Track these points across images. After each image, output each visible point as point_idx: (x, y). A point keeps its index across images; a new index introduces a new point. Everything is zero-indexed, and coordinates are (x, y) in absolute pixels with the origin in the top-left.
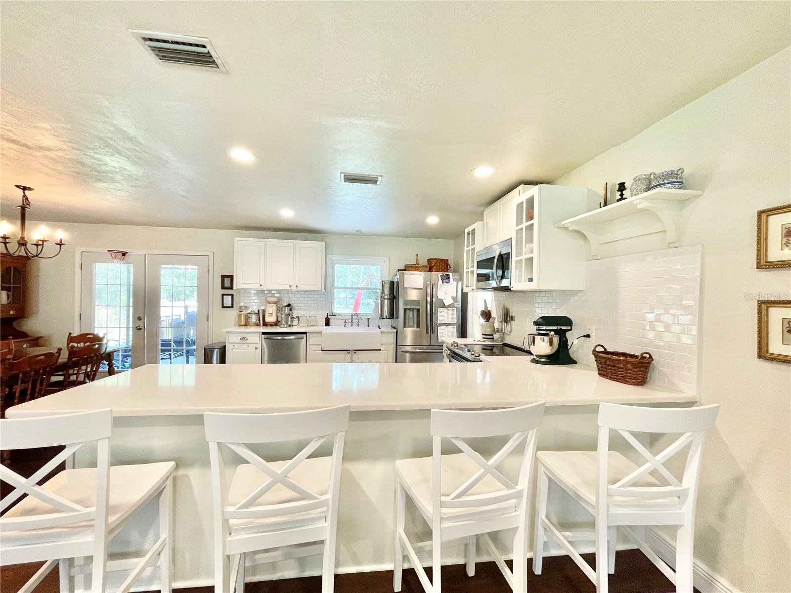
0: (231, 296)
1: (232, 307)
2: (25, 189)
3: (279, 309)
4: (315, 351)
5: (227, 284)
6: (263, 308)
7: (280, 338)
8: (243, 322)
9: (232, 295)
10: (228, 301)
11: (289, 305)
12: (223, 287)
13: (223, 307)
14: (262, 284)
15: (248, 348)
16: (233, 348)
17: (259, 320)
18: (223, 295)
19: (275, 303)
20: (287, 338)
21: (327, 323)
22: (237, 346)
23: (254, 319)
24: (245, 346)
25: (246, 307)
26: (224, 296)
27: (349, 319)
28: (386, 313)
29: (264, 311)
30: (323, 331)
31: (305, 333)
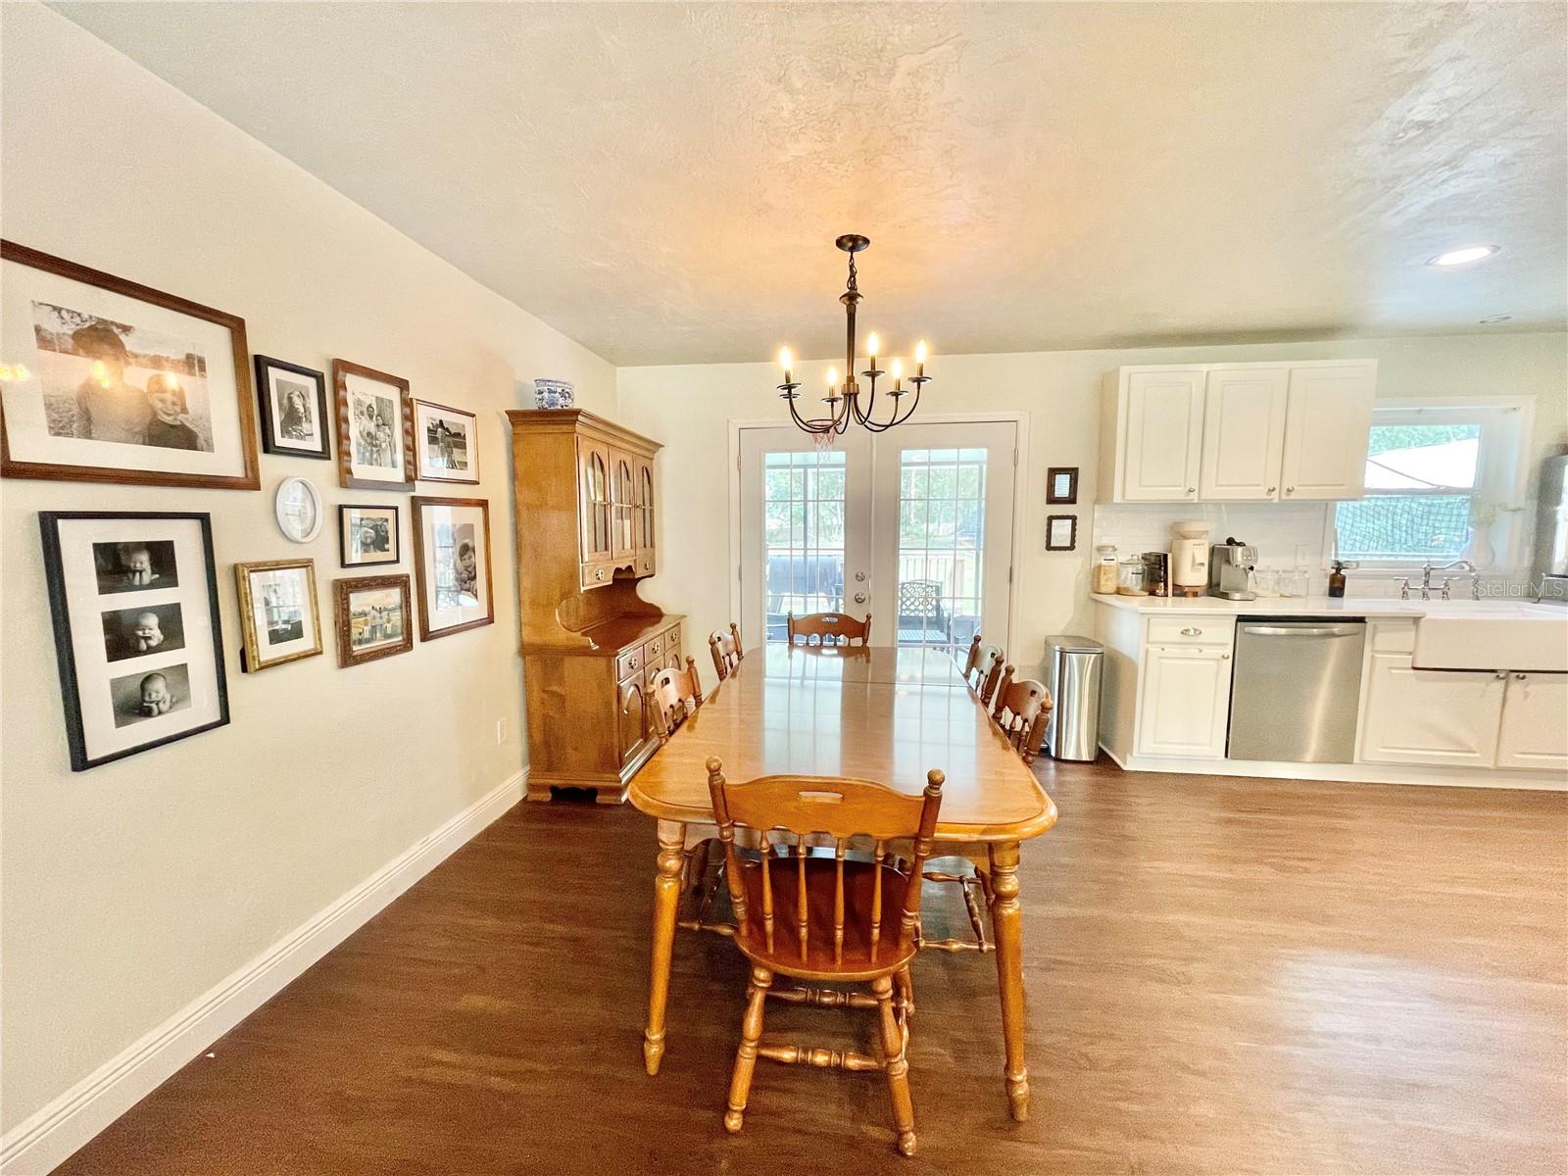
0: (1070, 521)
1: (1072, 547)
4: (1391, 668)
5: (1061, 491)
8: (1107, 586)
9: (1074, 518)
10: (1062, 530)
12: (1052, 500)
13: (1049, 547)
14: (1193, 486)
15: (1200, 656)
16: (1163, 654)
18: (1051, 519)
21: (1337, 590)
22: (1170, 650)
24: (1193, 651)
26: (1055, 523)
27: (1417, 577)
30: (1429, 616)
31: (1361, 620)
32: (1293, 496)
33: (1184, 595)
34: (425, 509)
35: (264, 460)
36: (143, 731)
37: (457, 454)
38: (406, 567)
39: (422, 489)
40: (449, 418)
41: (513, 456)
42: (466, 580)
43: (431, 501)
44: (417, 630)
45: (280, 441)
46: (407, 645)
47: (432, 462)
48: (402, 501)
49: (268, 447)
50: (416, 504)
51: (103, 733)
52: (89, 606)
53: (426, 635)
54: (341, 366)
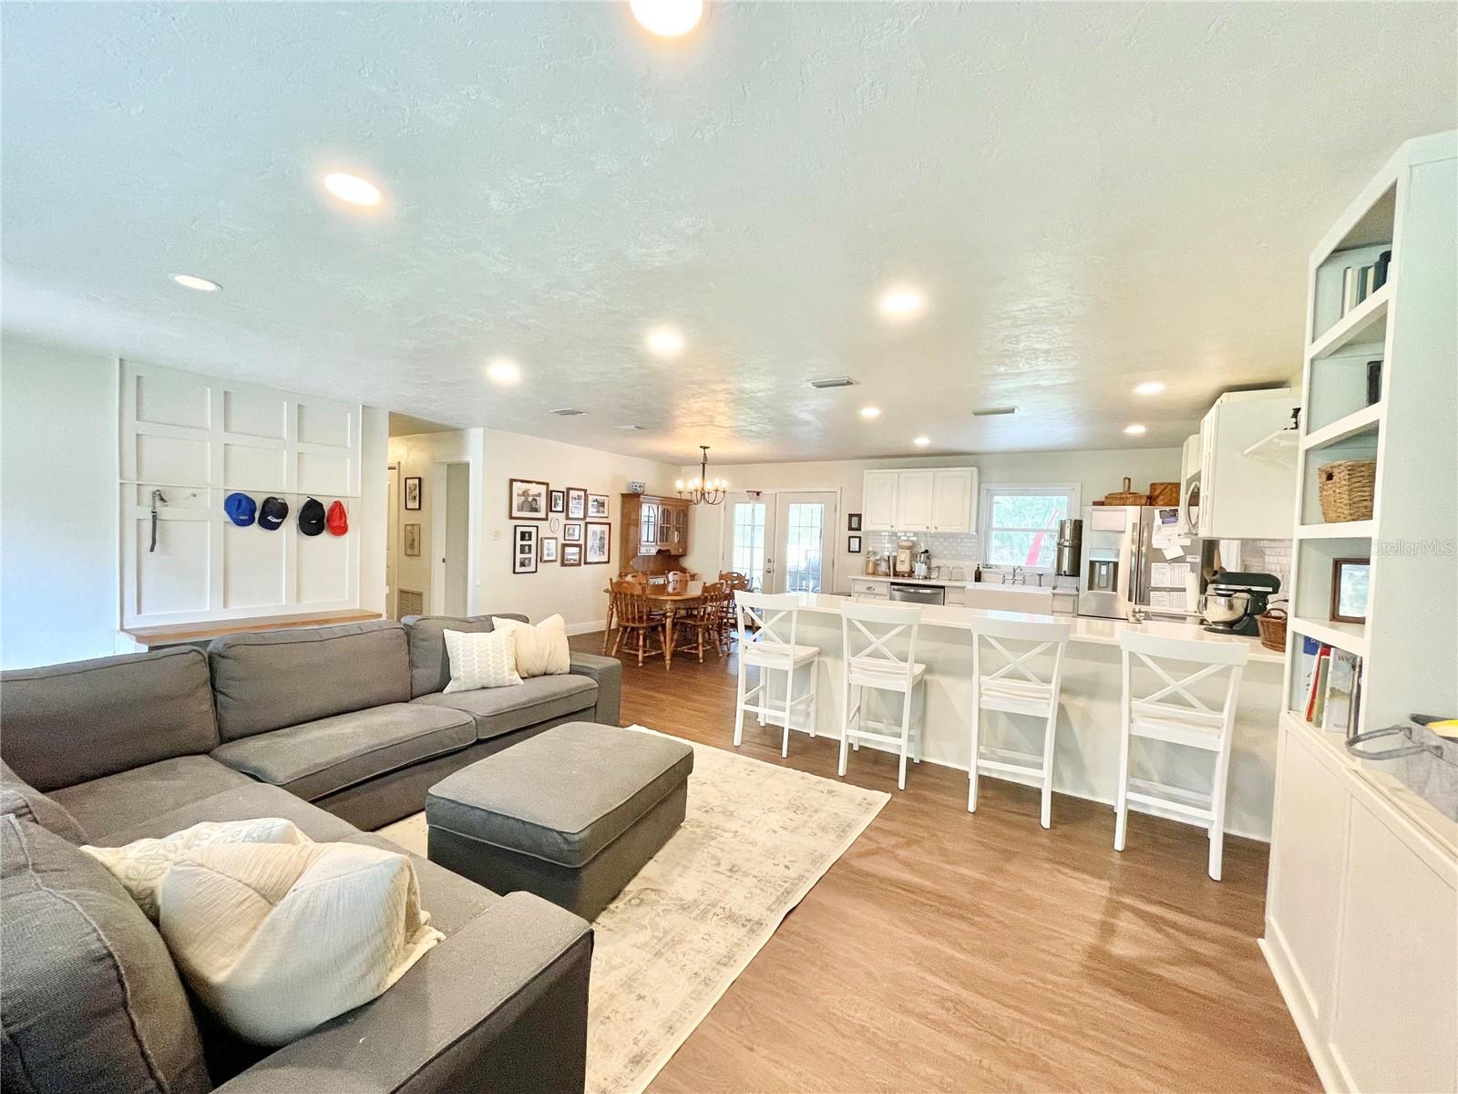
0: (858, 539)
1: (859, 552)
2: (705, 448)
3: (914, 557)
5: (854, 525)
6: (894, 554)
7: (912, 590)
8: (870, 570)
9: (860, 538)
10: (855, 544)
11: (926, 551)
12: (850, 529)
13: (849, 551)
14: (894, 524)
17: (889, 568)
18: (850, 537)
19: (909, 548)
20: (921, 591)
21: (978, 578)
23: (883, 567)
25: (875, 553)
26: (852, 539)
27: (1009, 574)
28: (1065, 567)
29: (895, 558)
30: (968, 587)
31: (943, 587)
32: (938, 530)
33: (898, 576)
34: (589, 526)
35: (550, 513)
36: (523, 569)
37: (601, 509)
38: (582, 542)
39: (588, 520)
40: (598, 498)
41: (623, 508)
42: (601, 548)
43: (591, 523)
44: (582, 561)
45: (553, 509)
46: (579, 565)
47: (592, 511)
48: (582, 523)
49: (551, 511)
50: (587, 524)
51: (518, 569)
52: (519, 543)
53: (586, 563)
54: (569, 489)
